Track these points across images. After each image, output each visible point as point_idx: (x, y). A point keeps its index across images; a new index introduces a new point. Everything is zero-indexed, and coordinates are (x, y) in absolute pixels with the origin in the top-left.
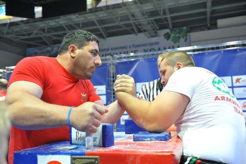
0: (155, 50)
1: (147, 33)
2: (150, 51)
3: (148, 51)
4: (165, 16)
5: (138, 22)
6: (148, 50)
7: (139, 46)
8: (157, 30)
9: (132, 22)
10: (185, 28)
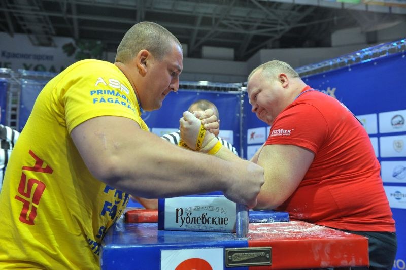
0: (44, 69)
1: (32, 36)
2: (36, 69)
3: (32, 68)
4: (69, 16)
5: (20, 13)
6: (31, 65)
7: (15, 56)
8: (52, 35)
9: (6, 10)
10: (99, 42)
